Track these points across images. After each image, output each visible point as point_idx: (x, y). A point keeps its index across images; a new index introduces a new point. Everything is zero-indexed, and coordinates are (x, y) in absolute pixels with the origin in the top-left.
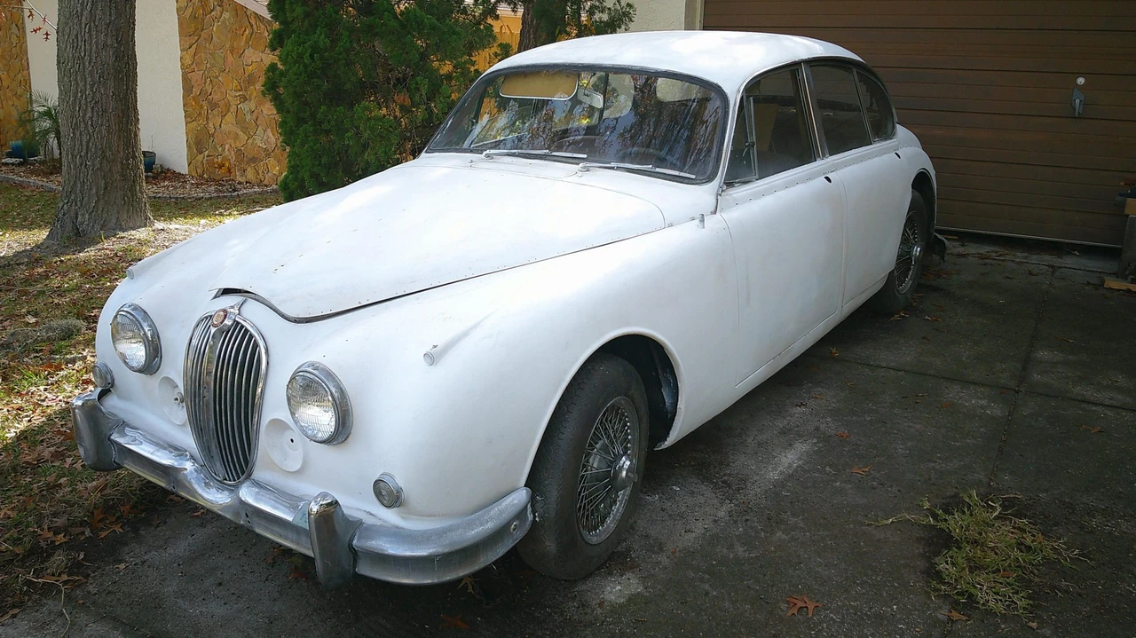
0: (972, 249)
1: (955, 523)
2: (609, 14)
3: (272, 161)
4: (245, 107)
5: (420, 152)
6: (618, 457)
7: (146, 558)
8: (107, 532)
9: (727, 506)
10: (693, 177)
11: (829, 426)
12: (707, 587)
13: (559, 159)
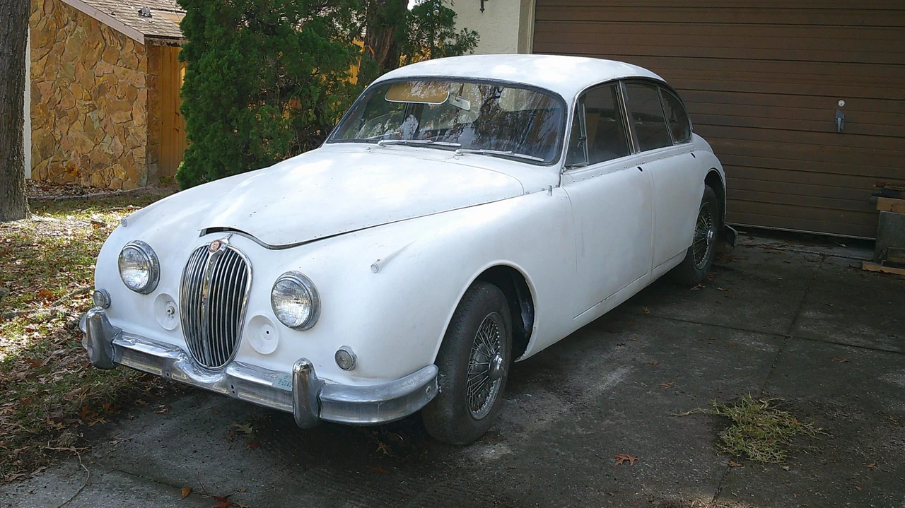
0: (759, 241)
1: (734, 413)
2: (458, 39)
3: (118, 167)
4: (94, 115)
5: (322, 142)
6: (493, 356)
7: (131, 437)
8: (94, 423)
9: (569, 405)
10: (542, 160)
11: (643, 358)
12: (557, 450)
13: (439, 147)
